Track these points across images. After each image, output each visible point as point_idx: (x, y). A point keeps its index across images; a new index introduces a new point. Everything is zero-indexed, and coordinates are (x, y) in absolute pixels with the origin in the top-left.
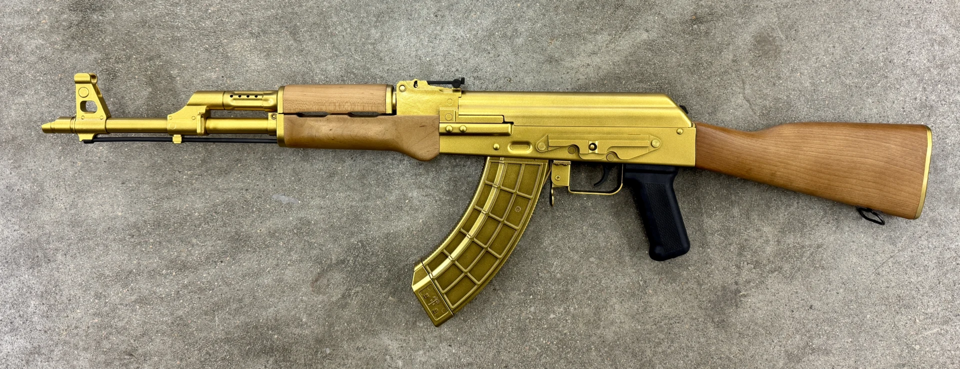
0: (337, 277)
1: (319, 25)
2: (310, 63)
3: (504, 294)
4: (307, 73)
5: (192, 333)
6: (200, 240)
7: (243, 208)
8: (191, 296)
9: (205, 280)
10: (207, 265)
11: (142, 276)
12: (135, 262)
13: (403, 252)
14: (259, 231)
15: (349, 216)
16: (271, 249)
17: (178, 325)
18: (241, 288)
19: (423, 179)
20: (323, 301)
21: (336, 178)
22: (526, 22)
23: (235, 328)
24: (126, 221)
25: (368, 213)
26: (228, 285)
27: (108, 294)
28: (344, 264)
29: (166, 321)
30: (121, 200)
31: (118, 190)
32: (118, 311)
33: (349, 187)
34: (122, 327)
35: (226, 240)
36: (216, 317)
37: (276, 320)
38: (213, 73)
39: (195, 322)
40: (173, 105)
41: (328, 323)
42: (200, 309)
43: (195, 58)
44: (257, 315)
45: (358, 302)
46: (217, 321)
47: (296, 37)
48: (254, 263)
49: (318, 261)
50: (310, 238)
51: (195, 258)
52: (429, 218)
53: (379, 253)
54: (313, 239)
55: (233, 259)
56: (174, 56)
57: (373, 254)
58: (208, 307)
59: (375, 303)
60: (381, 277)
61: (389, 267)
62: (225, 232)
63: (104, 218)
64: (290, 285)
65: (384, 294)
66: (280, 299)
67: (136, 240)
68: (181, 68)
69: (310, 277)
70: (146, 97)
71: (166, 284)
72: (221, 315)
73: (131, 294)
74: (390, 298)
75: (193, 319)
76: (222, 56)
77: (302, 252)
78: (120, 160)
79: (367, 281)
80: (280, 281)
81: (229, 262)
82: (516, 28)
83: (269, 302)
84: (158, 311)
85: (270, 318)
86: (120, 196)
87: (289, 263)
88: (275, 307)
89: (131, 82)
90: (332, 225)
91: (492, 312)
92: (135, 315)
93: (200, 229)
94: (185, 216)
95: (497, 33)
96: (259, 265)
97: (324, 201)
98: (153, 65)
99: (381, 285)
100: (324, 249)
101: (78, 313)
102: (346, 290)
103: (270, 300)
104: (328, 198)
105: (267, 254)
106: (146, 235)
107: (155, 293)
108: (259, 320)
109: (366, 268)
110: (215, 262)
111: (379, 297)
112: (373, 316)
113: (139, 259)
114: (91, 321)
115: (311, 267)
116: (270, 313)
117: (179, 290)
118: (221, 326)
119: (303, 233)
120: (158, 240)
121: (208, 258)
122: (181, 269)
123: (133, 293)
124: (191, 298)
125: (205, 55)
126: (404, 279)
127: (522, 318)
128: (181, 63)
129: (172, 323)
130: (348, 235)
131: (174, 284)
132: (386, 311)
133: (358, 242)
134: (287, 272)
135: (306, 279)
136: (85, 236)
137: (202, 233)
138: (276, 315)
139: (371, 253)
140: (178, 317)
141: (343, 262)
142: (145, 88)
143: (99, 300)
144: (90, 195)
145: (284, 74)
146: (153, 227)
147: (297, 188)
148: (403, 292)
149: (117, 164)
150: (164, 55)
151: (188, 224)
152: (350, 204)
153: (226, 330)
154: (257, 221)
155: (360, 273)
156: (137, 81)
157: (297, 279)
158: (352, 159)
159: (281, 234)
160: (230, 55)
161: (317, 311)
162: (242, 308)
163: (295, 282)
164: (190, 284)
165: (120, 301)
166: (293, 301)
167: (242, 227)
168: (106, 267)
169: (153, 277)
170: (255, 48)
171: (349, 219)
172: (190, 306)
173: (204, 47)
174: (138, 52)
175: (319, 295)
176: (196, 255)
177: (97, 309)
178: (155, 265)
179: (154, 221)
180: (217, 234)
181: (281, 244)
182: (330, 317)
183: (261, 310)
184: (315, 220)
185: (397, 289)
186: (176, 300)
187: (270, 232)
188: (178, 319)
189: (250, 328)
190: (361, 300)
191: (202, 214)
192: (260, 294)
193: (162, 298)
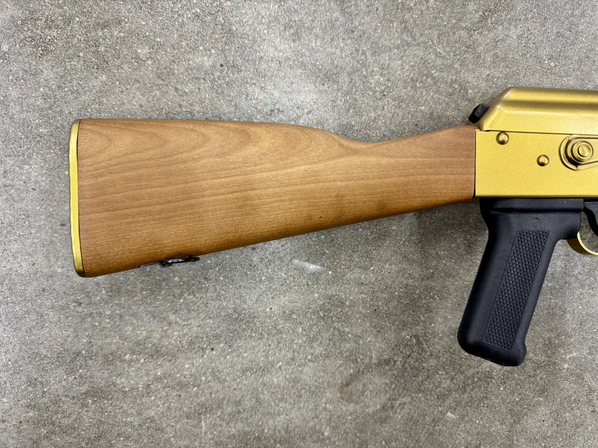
0: (377, 382)
2: (364, 53)
4: (358, 70)
5: (168, 440)
6: (180, 316)
7: (247, 275)
8: (167, 392)
9: (188, 373)
10: (191, 352)
11: (96, 360)
12: (84, 340)
14: (268, 310)
15: (401, 299)
16: (284, 336)
17: (148, 428)
18: (240, 386)
20: (355, 412)
23: (229, 437)
24: (68, 281)
25: (431, 297)
26: (221, 381)
27: (46, 381)
28: (388, 365)
29: (131, 422)
30: (60, 250)
31: (56, 235)
32: (61, 404)
33: (405, 257)
34: (68, 425)
35: (219, 319)
36: (203, 422)
37: (287, 431)
38: (206, 58)
39: (173, 426)
40: (141, 106)
41: (360, 439)
42: (180, 409)
43: (177, 30)
44: (260, 423)
45: (403, 416)
46: (203, 427)
47: (345, 6)
48: (260, 354)
49: (352, 358)
50: (342, 325)
51: (173, 342)
53: (441, 354)
54: (347, 327)
55: (230, 346)
56: (143, 23)
57: (431, 355)
58: (191, 408)
59: (428, 419)
60: (439, 386)
62: (219, 308)
63: (35, 274)
64: (310, 388)
65: (440, 409)
66: (294, 404)
67: (85, 310)
68: (154, 45)
69: (338, 380)
70: (98, 89)
71: (131, 373)
72: (211, 419)
73: (80, 383)
74: (449, 414)
75: (169, 422)
76: (222, 29)
77: (329, 344)
78: (57, 189)
79: (420, 391)
80: (296, 381)
81: (223, 350)
83: (278, 408)
84: (120, 409)
85: (279, 428)
86: (59, 244)
87: (309, 357)
88: (287, 415)
89: (73, 63)
90: (375, 310)
91: (584, 439)
92: (86, 411)
93: (182, 301)
94: (159, 280)
96: (267, 357)
97: (366, 274)
98: (108, 37)
100: (361, 342)
101: (5, 402)
102: (389, 399)
103: (280, 405)
104: (373, 270)
105: (279, 343)
106: (100, 303)
107: (115, 385)
108: (263, 430)
109: (420, 373)
110: (203, 349)
112: (422, 435)
113: (90, 338)
114: (24, 415)
115: (341, 366)
116: (279, 422)
117: (150, 383)
118: (209, 433)
119: (332, 317)
120: (117, 312)
121: (191, 343)
122: (152, 356)
123: (82, 382)
124: (167, 395)
125: (193, 27)
126: (472, 390)
128: (155, 36)
129: (140, 425)
130: (398, 325)
131: (142, 374)
132: (440, 430)
133: (411, 337)
134: (306, 369)
135: (333, 381)
136: (9, 299)
137: (183, 306)
138: (288, 425)
139: (428, 354)
140: (148, 419)
141: (387, 362)
142: (95, 75)
143: (34, 388)
144: (13, 238)
145: (320, 69)
146: (110, 294)
147: (328, 252)
148: (468, 408)
149: (53, 194)
150: (126, 20)
151: (163, 292)
152: (405, 281)
153: (216, 439)
154: (267, 295)
156: (82, 62)
157: (321, 381)
159: (301, 317)
160: (234, 28)
161: (344, 424)
162: (239, 412)
163: (317, 384)
164: (165, 376)
165: (64, 392)
166: (312, 408)
167: (245, 302)
168: (42, 344)
169: (112, 363)
170: (277, 19)
171: (402, 303)
172: (166, 405)
173: (193, 11)
174: (83, 12)
175: (350, 403)
176: (175, 338)
177: (32, 400)
178: (114, 347)
179: (112, 285)
180: (207, 309)
181: (300, 330)
182: (363, 432)
183: (267, 417)
184: (351, 300)
185: (460, 403)
186: (145, 396)
187: (284, 312)
188: (149, 421)
189: (250, 439)
190: (409, 413)
191: (185, 279)
192: (265, 396)
193: (125, 392)
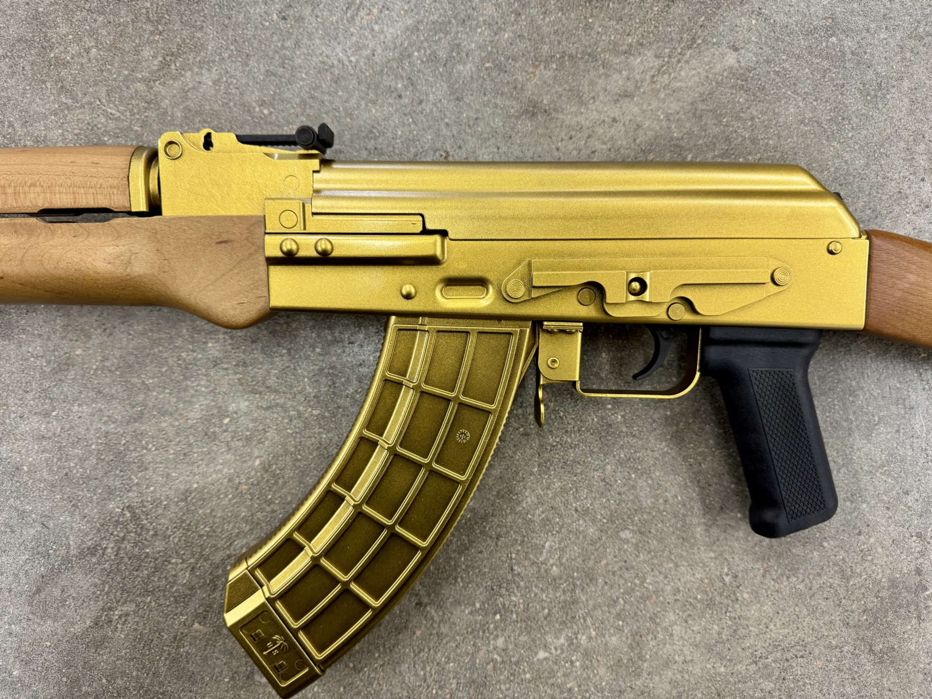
1: (30, 43)
3: (441, 613)
13: (219, 530)
19: (261, 371)
21: (73, 372)
22: (479, 30)
52: (276, 457)
61: (192, 560)
82: (457, 42)
95: (416, 54)
99: (176, 600)
111: (172, 623)
127: (478, 661)
155: (130, 575)
158: (105, 330)
